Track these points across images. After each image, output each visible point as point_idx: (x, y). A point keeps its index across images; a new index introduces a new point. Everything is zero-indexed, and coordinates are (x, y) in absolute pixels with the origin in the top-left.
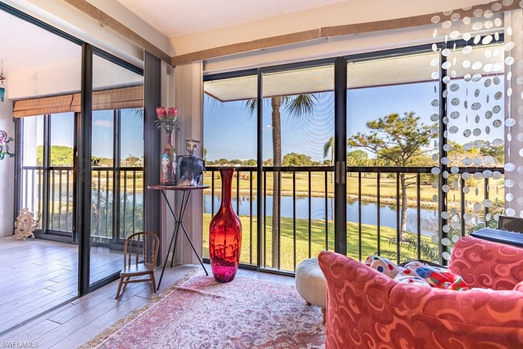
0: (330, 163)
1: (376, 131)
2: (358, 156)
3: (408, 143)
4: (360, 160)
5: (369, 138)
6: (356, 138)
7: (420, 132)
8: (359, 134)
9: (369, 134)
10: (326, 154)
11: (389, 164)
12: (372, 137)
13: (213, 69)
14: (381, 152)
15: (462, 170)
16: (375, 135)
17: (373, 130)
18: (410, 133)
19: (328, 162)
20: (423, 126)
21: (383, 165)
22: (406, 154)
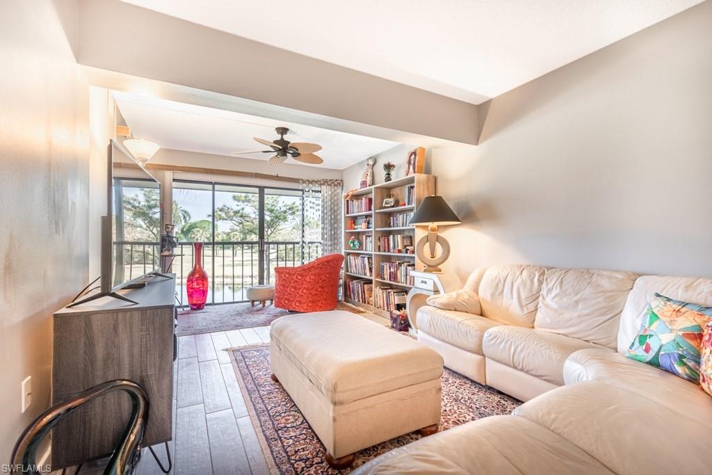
1: (242, 205)
3: (272, 220)
5: (236, 212)
7: (282, 210)
8: (224, 206)
9: (235, 208)
11: (246, 238)
12: (239, 211)
15: (309, 243)
16: (243, 209)
17: (239, 204)
18: (273, 210)
20: (284, 204)
21: (239, 239)
22: (269, 230)
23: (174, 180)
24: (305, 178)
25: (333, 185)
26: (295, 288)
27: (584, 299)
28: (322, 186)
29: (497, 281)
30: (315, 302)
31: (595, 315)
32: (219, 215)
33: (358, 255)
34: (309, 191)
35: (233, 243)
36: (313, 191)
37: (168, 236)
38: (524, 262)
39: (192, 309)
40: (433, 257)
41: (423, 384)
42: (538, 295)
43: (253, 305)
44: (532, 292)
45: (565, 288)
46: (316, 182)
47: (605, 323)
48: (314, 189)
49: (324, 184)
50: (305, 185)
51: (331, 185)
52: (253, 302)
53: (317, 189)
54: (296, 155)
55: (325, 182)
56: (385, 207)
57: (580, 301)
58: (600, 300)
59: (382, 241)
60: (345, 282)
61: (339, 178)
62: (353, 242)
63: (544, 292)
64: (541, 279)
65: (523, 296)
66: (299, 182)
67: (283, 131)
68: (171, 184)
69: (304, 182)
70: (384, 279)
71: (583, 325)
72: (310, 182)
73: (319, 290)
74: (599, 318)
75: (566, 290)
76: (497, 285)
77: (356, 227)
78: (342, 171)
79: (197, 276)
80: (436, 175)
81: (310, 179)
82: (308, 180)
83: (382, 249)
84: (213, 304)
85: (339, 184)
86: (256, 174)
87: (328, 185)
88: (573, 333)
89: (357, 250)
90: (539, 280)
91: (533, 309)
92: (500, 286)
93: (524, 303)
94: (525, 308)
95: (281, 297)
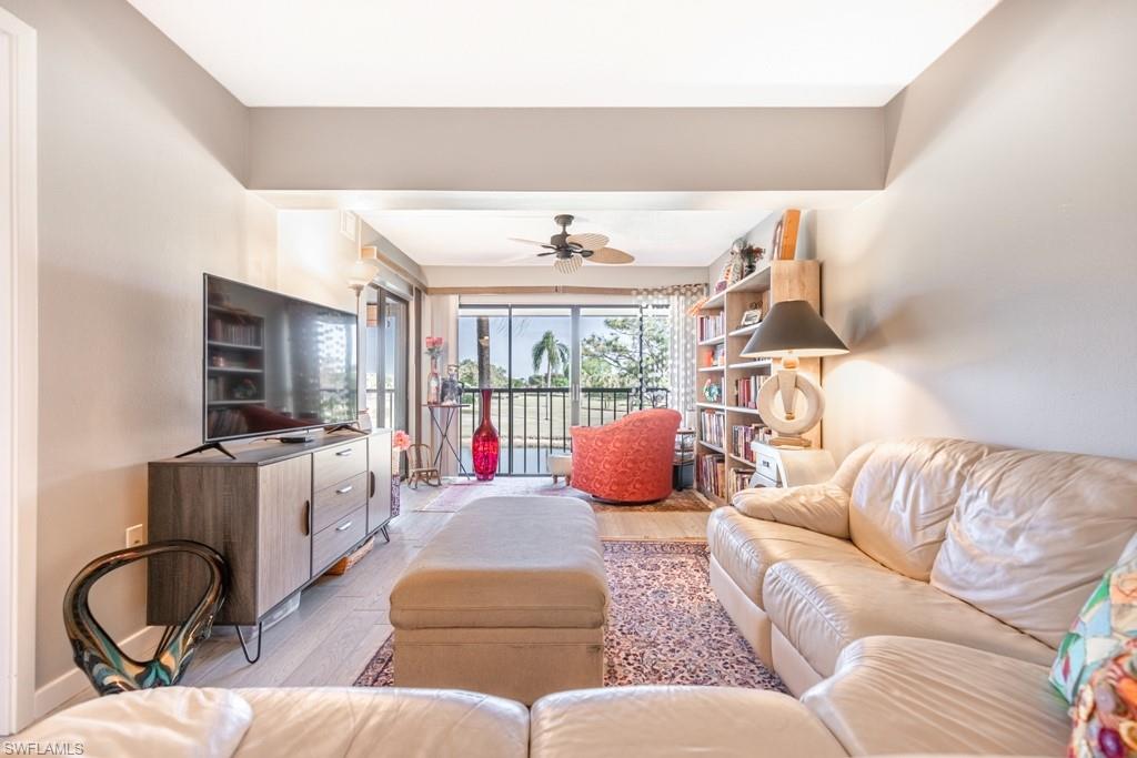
0: (543, 382)
1: (618, 332)
2: (593, 368)
4: (597, 376)
5: (609, 344)
6: (589, 342)
8: (594, 336)
9: (609, 338)
10: (537, 366)
12: (612, 342)
13: (467, 300)
14: (625, 366)
16: (616, 339)
17: (614, 331)
19: (537, 380)
23: (461, 306)
24: (641, 287)
25: (689, 293)
26: (594, 460)
27: (1031, 528)
28: (671, 297)
29: (884, 472)
30: (623, 485)
31: (1045, 570)
32: (586, 350)
33: (712, 411)
34: (647, 307)
35: (603, 390)
36: (654, 306)
37: (452, 381)
38: (950, 433)
39: (479, 479)
40: (790, 417)
41: (556, 631)
42: (949, 509)
43: (556, 481)
44: (939, 499)
45: (999, 498)
46: (660, 291)
47: (1066, 594)
48: (655, 302)
49: (673, 294)
50: (640, 297)
51: (684, 294)
52: (556, 477)
53: (660, 303)
54: (588, 254)
55: (676, 290)
56: (745, 326)
57: (1023, 529)
58: (1066, 532)
59: (741, 387)
60: (698, 456)
61: (702, 281)
62: (709, 389)
63: (961, 502)
64: (965, 473)
65: (922, 508)
66: (630, 294)
67: (566, 220)
68: (457, 313)
69: (639, 293)
70: (738, 455)
71: (1014, 590)
72: (649, 292)
73: (629, 465)
74: (1055, 578)
75: (1001, 501)
76: (885, 478)
77: (714, 363)
78: (707, 269)
79: (484, 434)
80: (821, 260)
81: (650, 289)
82: (645, 290)
83: (741, 402)
84: (510, 474)
85: (702, 290)
86: (564, 287)
87: (681, 294)
88: (993, 604)
89: (714, 402)
90: (959, 474)
91: (934, 538)
92: (889, 481)
93: (921, 523)
94: (920, 534)
95: (591, 477)
